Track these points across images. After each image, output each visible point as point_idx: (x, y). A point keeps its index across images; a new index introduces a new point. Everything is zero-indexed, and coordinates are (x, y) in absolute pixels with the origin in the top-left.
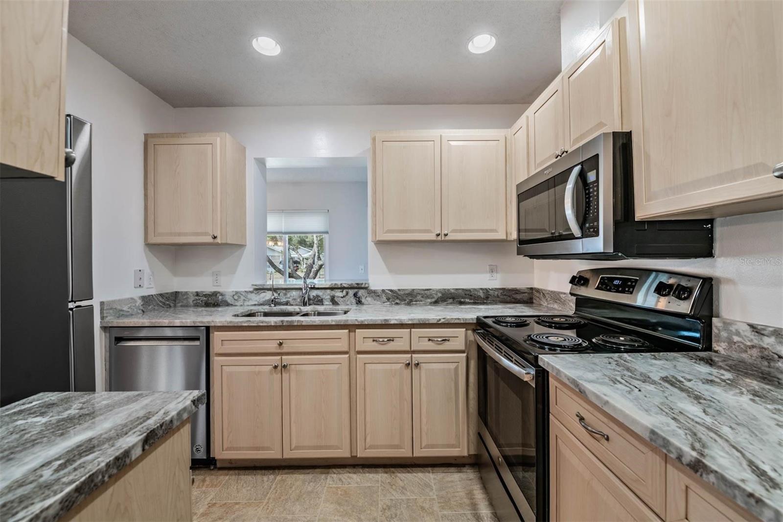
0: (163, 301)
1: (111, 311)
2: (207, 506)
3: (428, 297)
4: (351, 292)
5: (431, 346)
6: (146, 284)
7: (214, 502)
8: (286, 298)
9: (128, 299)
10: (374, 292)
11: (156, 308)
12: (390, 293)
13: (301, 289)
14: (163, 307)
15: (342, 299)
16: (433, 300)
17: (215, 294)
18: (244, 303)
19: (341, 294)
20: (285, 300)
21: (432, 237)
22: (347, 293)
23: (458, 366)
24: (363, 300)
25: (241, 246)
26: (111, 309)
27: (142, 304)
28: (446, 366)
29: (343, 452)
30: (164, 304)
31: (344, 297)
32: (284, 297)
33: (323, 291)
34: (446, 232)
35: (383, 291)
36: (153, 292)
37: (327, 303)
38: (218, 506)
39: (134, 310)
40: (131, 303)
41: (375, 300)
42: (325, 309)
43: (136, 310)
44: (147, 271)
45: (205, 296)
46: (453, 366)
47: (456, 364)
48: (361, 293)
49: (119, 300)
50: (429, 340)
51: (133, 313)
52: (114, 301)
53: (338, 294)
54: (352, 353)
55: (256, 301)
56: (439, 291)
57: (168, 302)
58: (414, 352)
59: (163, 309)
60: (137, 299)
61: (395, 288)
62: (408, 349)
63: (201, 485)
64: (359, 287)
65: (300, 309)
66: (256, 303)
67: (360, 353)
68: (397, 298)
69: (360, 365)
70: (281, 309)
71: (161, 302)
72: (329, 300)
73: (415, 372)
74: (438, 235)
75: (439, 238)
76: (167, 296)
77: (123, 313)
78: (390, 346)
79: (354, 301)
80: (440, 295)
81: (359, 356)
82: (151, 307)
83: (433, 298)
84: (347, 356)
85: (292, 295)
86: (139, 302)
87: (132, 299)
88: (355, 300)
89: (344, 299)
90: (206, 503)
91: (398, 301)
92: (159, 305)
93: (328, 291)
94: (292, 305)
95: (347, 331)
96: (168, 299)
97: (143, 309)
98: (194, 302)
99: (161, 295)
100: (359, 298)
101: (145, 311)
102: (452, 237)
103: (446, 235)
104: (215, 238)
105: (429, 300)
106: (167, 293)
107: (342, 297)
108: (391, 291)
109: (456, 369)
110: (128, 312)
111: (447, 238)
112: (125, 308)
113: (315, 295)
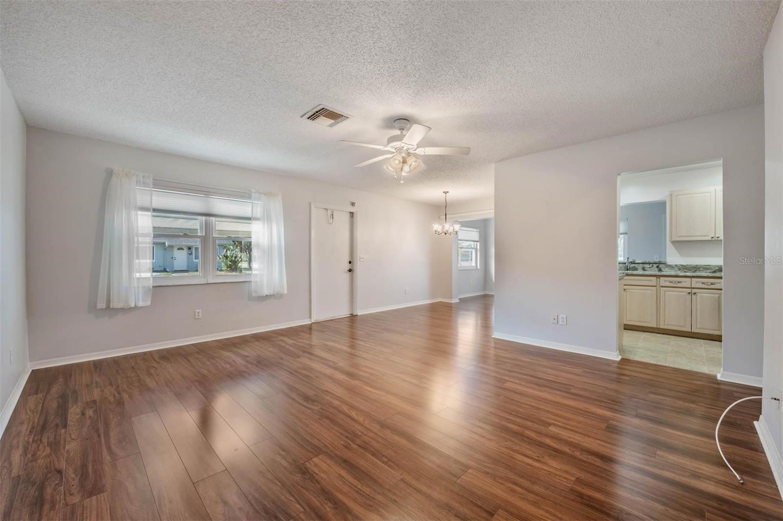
3: (708, 269)
4: (655, 266)
5: (703, 286)
10: (670, 266)
13: (625, 263)
16: (712, 271)
19: (649, 266)
21: (709, 238)
22: (652, 266)
24: (663, 269)
33: (637, 265)
34: (718, 236)
35: (676, 265)
37: (640, 270)
41: (670, 268)
46: (718, 295)
48: (661, 266)
50: (702, 284)
53: (647, 266)
54: (658, 287)
56: (717, 266)
58: (693, 288)
61: (684, 264)
62: (689, 286)
64: (660, 263)
68: (686, 269)
69: (662, 292)
73: (694, 297)
74: (712, 238)
75: (714, 239)
78: (679, 285)
79: (657, 270)
80: (717, 268)
81: (662, 288)
83: (712, 269)
84: (655, 288)
89: (650, 268)
91: (686, 271)
93: (641, 265)
95: (655, 278)
100: (660, 268)
103: (718, 237)
105: (709, 271)
108: (682, 265)
111: (719, 239)
113: (633, 266)
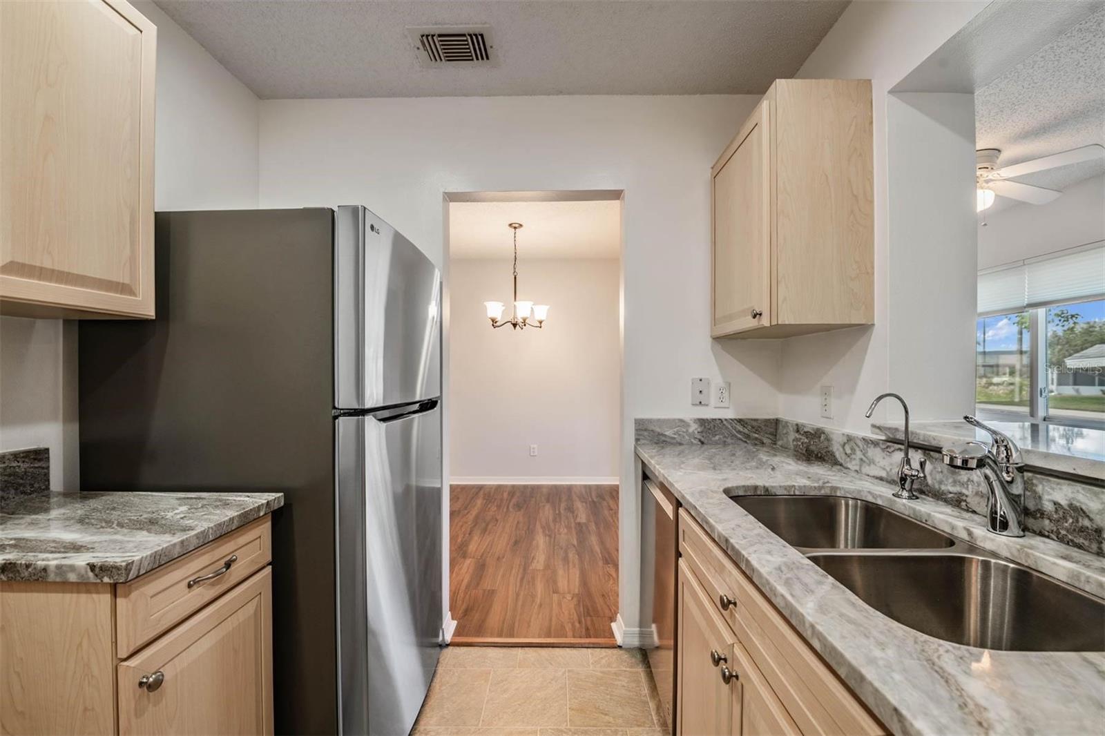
0: (746, 431)
1: (646, 433)
6: (713, 401)
8: (955, 482)
9: (674, 420)
11: (729, 440)
14: (746, 442)
17: (818, 434)
18: (861, 466)
26: (646, 430)
27: (699, 430)
30: (748, 437)
36: (729, 414)
39: (684, 437)
40: (679, 426)
43: (687, 437)
44: (717, 380)
45: (807, 434)
49: (659, 420)
51: (683, 442)
52: (650, 421)
57: (756, 435)
59: (746, 445)
60: (691, 423)
65: (970, 533)
71: (739, 432)
76: (755, 424)
77: (666, 439)
82: (717, 437)
86: (694, 428)
87: (681, 421)
92: (736, 436)
94: (974, 512)
96: (757, 430)
97: (703, 439)
98: (795, 443)
99: (740, 421)
101: (706, 441)
104: (756, 315)
106: (756, 420)
110: (674, 438)
112: (669, 433)
113: (1064, 503)
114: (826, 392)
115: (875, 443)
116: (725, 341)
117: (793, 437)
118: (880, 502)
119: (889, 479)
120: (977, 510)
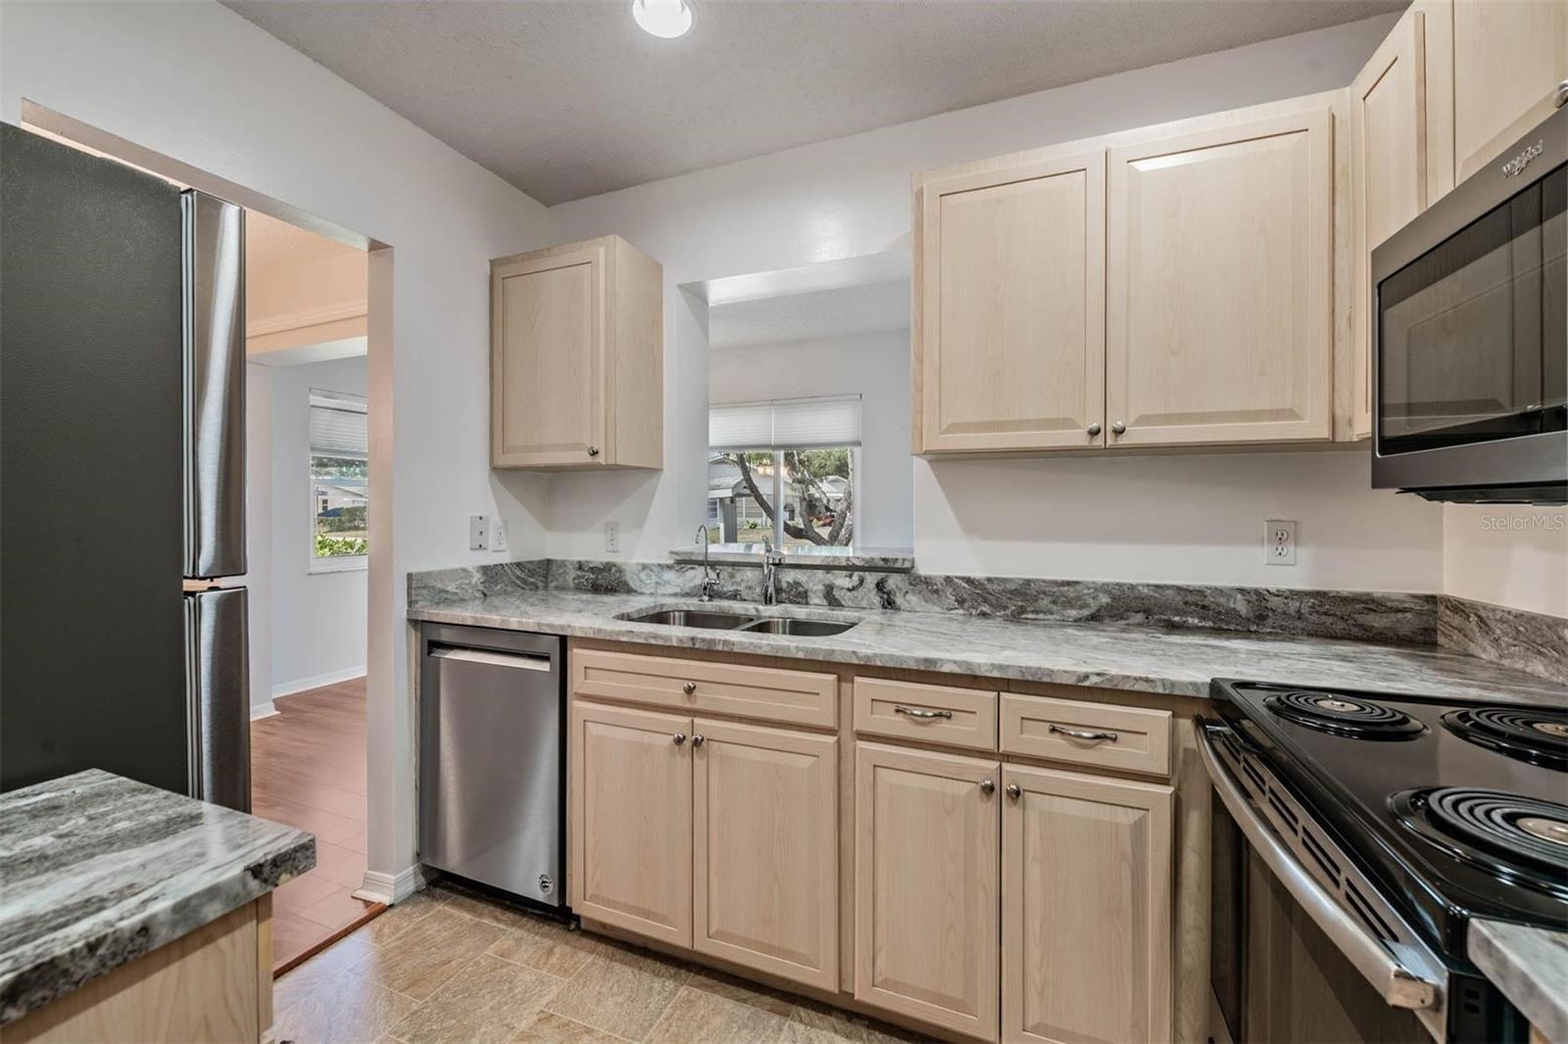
0: (523, 576)
1: (425, 592)
2: (536, 1017)
3: (1070, 603)
4: (871, 579)
5: (1057, 747)
6: (491, 541)
7: (551, 1011)
8: (733, 583)
9: (457, 570)
10: (927, 581)
11: (509, 589)
12: (966, 586)
13: (760, 566)
14: (523, 588)
15: (849, 594)
16: (1086, 612)
17: (608, 567)
18: (657, 588)
19: (847, 583)
20: (731, 589)
21: (1077, 438)
22: (862, 581)
23: (1144, 816)
24: (899, 600)
25: (654, 471)
26: (425, 587)
27: (482, 580)
28: (1105, 813)
29: (821, 977)
30: (525, 582)
31: (854, 589)
32: (730, 583)
33: (809, 572)
34: (1120, 424)
35: (948, 580)
36: (506, 558)
37: (817, 601)
38: (554, 1023)
39: (467, 591)
40: (462, 578)
41: (926, 602)
42: (809, 614)
43: (470, 591)
44: (495, 519)
45: (593, 570)
46: (1127, 817)
47: (1142, 812)
48: (894, 581)
49: (440, 572)
50: (1053, 730)
51: (466, 598)
52: (429, 574)
53: (842, 580)
54: (845, 733)
55: (678, 586)
56: (1104, 588)
57: (532, 580)
58: (1009, 758)
59: (522, 591)
60: (474, 572)
61: (978, 574)
62: (990, 745)
63: (542, 961)
64: (888, 567)
65: (757, 610)
66: (678, 590)
67: (863, 736)
68: (985, 601)
69: (863, 769)
70: (719, 606)
71: (518, 577)
72: (821, 595)
73: (1011, 813)
74: (1094, 433)
75: (1098, 442)
76: (531, 567)
77: (448, 596)
78: (941, 732)
79: (876, 600)
80: (1105, 600)
81: (862, 745)
82: (499, 587)
83: (1086, 606)
84: (832, 739)
85: (745, 578)
86: (477, 577)
87: (464, 570)
88: (878, 599)
89: (855, 593)
90: (537, 1009)
91: (986, 608)
92: (515, 584)
93: (820, 574)
94: (745, 600)
95: (832, 677)
96: (532, 573)
97: (485, 591)
98: (577, 581)
99: (518, 565)
100: (888, 594)
101: (488, 593)
102: (1136, 436)
103: (1119, 432)
104: (595, 453)
105: (1073, 613)
106: (531, 562)
107: (848, 589)
108: (969, 581)
109: (1138, 829)
110: (456, 594)
111: (1123, 441)
112: (451, 588)
113: (791, 581)
114: (612, 528)
115: (669, 567)
116: (506, 474)
117: (574, 576)
118: (692, 609)
119: (684, 592)
120: (747, 598)
